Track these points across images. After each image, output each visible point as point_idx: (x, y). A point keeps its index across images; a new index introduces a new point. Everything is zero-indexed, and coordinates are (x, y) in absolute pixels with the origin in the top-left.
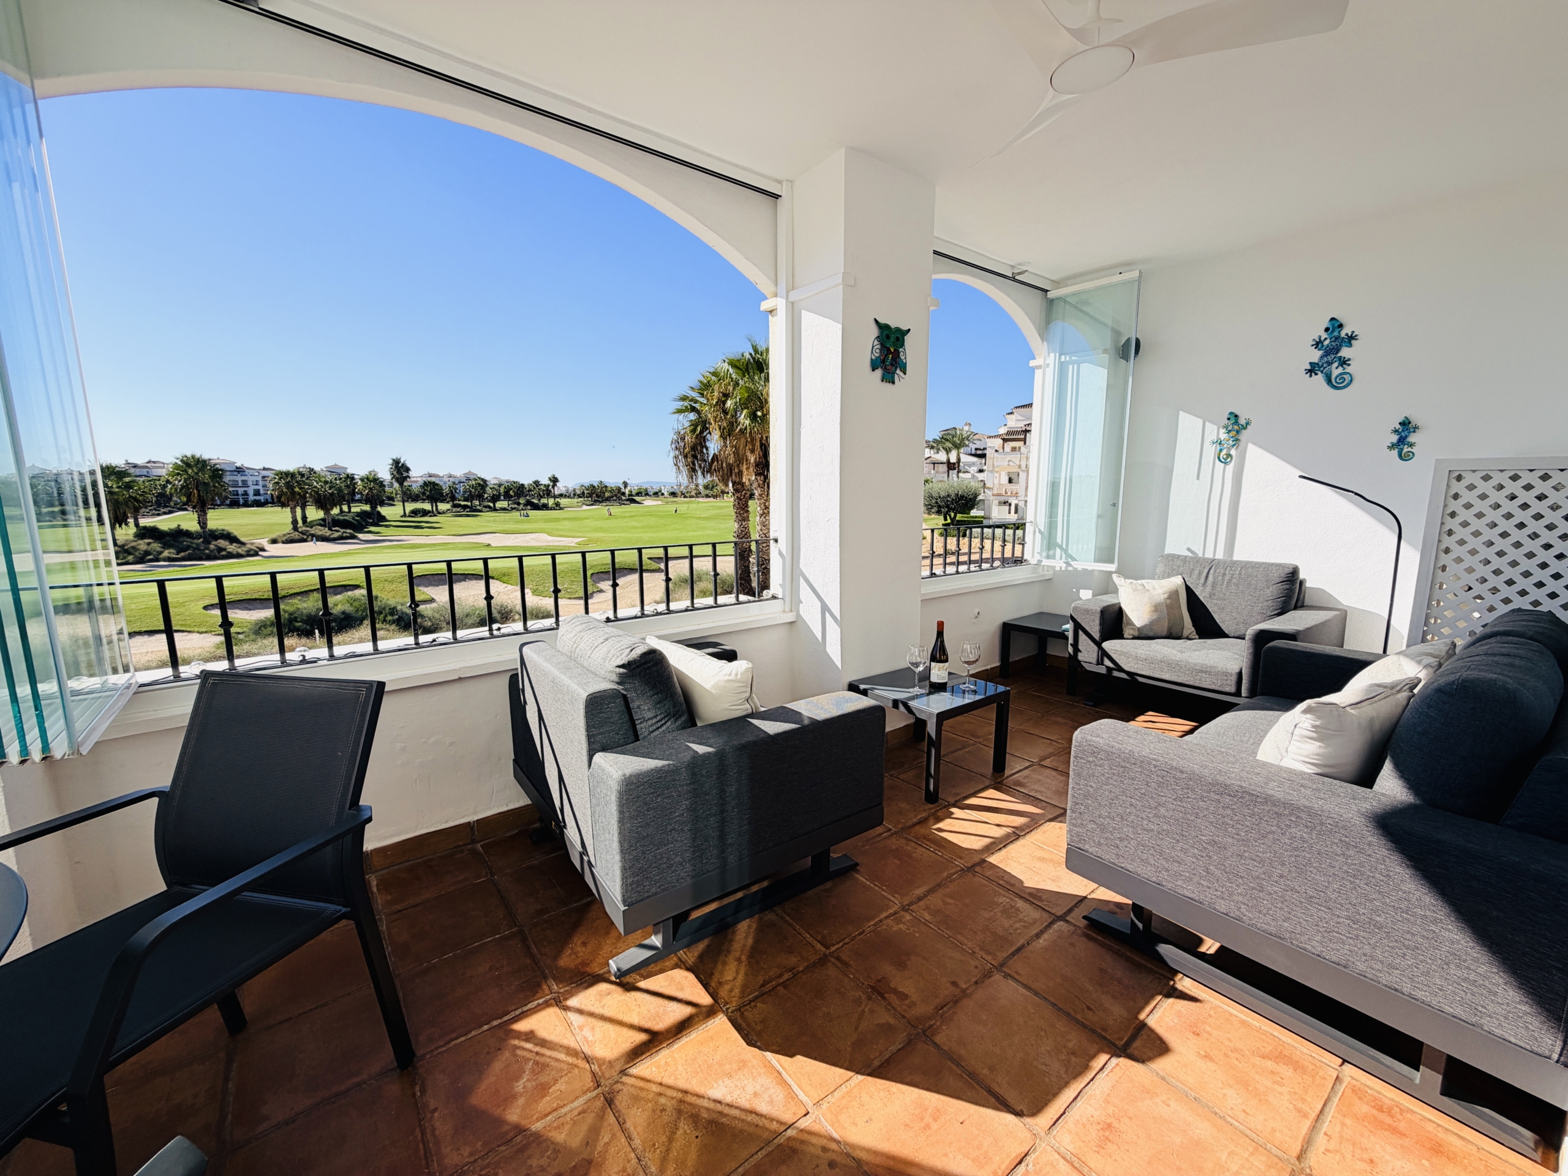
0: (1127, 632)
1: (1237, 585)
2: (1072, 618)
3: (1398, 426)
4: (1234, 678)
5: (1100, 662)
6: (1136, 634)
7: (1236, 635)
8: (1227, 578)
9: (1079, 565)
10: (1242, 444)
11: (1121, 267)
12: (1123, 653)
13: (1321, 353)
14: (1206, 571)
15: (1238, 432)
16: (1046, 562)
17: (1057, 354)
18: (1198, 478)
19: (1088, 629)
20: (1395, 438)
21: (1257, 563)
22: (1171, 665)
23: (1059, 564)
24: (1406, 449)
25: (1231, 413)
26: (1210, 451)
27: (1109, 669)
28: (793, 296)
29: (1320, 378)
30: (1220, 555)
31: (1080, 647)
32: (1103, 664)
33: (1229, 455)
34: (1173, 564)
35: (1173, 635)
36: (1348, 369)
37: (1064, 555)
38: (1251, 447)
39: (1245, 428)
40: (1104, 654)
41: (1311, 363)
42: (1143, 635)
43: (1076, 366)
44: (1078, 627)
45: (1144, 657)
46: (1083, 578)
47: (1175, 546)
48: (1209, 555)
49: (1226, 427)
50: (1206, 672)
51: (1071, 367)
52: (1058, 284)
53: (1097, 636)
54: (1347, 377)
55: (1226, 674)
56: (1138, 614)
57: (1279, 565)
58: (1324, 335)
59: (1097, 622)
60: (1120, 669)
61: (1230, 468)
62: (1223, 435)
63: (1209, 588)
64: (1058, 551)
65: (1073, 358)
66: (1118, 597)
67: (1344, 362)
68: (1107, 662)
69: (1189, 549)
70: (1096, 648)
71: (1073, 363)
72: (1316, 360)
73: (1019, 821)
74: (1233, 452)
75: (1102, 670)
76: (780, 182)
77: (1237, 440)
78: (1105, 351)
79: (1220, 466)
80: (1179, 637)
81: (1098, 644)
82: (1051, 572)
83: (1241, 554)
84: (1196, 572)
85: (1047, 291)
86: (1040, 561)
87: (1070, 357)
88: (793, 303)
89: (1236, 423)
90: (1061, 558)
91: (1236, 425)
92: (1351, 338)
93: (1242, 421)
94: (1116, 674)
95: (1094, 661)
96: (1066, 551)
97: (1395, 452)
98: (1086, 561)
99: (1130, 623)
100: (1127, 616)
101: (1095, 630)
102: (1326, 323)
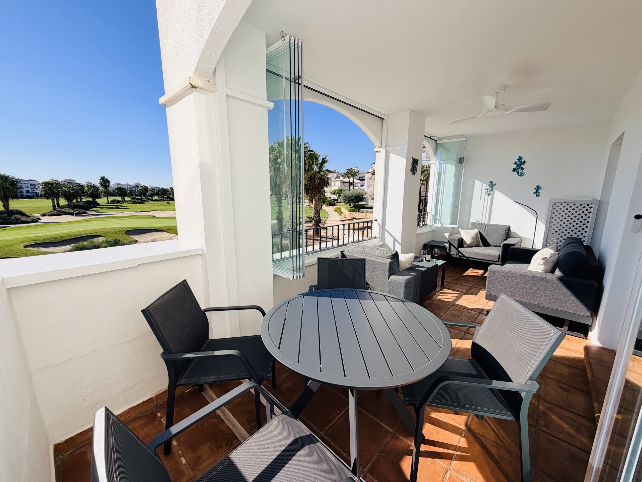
0: (465, 245)
1: (494, 231)
2: (449, 241)
3: (536, 188)
4: (497, 257)
5: (457, 254)
6: (467, 246)
7: (494, 245)
8: (491, 229)
9: (445, 226)
10: (493, 190)
11: (462, 136)
12: (465, 252)
13: (516, 166)
14: (485, 227)
15: (492, 187)
16: (435, 225)
17: (439, 160)
18: (480, 200)
19: (454, 245)
20: (535, 191)
21: (499, 225)
22: (479, 254)
23: (438, 225)
24: (538, 194)
25: (491, 181)
26: (484, 192)
27: (460, 256)
28: (387, 149)
29: (516, 173)
30: (486, 223)
31: (451, 250)
32: (458, 255)
33: (490, 193)
34: (475, 225)
35: (477, 246)
36: (523, 171)
37: (440, 222)
38: (496, 191)
39: (494, 186)
40: (459, 252)
41: (513, 168)
42: (469, 246)
43: (445, 164)
44: (450, 244)
45: (471, 252)
46: (445, 230)
47: (473, 220)
48: (483, 222)
49: (489, 185)
50: (490, 256)
51: (443, 164)
52: (440, 139)
53: (457, 247)
54: (523, 173)
55: (496, 256)
56: (468, 240)
57: (505, 225)
58: (517, 161)
59: (457, 243)
60: (464, 256)
61: (490, 197)
62: (488, 187)
63: (486, 232)
64: (438, 221)
65: (444, 162)
66: (461, 235)
67: (522, 169)
68: (460, 254)
69: (477, 221)
70: (456, 250)
71: (444, 163)
72: (515, 168)
73: (457, 295)
74: (491, 192)
75: (458, 257)
76: (385, 115)
77: (492, 189)
78: (454, 161)
79: (487, 196)
80: (479, 247)
81: (457, 249)
82: (435, 228)
83: (492, 223)
84: (482, 228)
85: (437, 141)
86: (433, 225)
87: (443, 162)
88: (386, 150)
89: (492, 184)
90: (439, 224)
91: (492, 185)
92: (524, 162)
93: (494, 184)
94: (462, 258)
95: (456, 254)
96: (440, 221)
97: (535, 195)
98: (447, 225)
99: (465, 243)
100: (464, 241)
101: (456, 245)
102: (518, 158)
